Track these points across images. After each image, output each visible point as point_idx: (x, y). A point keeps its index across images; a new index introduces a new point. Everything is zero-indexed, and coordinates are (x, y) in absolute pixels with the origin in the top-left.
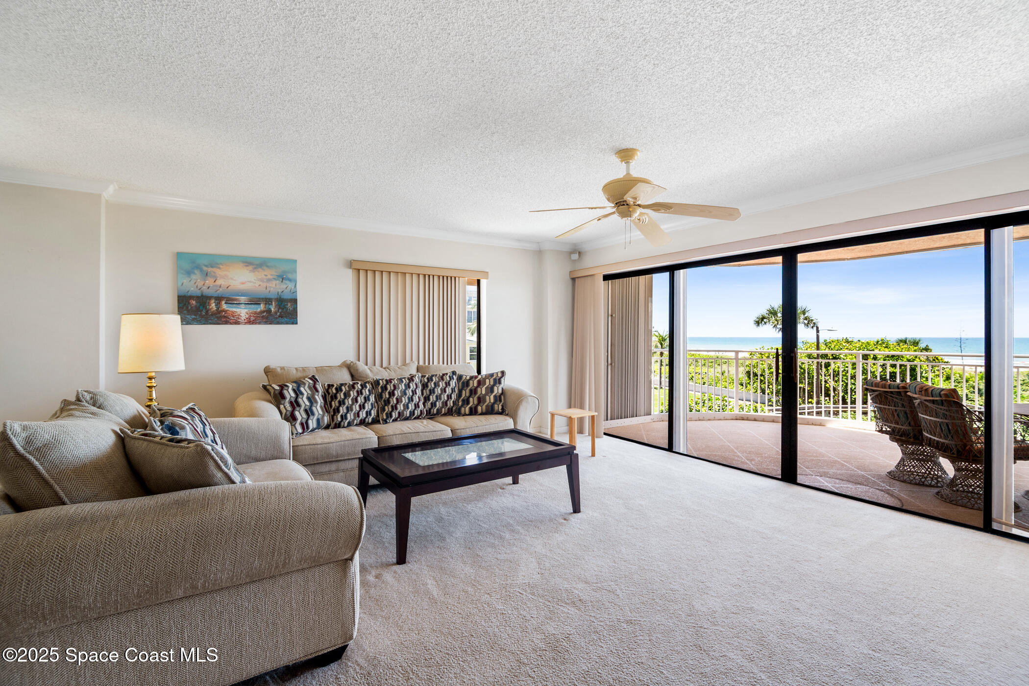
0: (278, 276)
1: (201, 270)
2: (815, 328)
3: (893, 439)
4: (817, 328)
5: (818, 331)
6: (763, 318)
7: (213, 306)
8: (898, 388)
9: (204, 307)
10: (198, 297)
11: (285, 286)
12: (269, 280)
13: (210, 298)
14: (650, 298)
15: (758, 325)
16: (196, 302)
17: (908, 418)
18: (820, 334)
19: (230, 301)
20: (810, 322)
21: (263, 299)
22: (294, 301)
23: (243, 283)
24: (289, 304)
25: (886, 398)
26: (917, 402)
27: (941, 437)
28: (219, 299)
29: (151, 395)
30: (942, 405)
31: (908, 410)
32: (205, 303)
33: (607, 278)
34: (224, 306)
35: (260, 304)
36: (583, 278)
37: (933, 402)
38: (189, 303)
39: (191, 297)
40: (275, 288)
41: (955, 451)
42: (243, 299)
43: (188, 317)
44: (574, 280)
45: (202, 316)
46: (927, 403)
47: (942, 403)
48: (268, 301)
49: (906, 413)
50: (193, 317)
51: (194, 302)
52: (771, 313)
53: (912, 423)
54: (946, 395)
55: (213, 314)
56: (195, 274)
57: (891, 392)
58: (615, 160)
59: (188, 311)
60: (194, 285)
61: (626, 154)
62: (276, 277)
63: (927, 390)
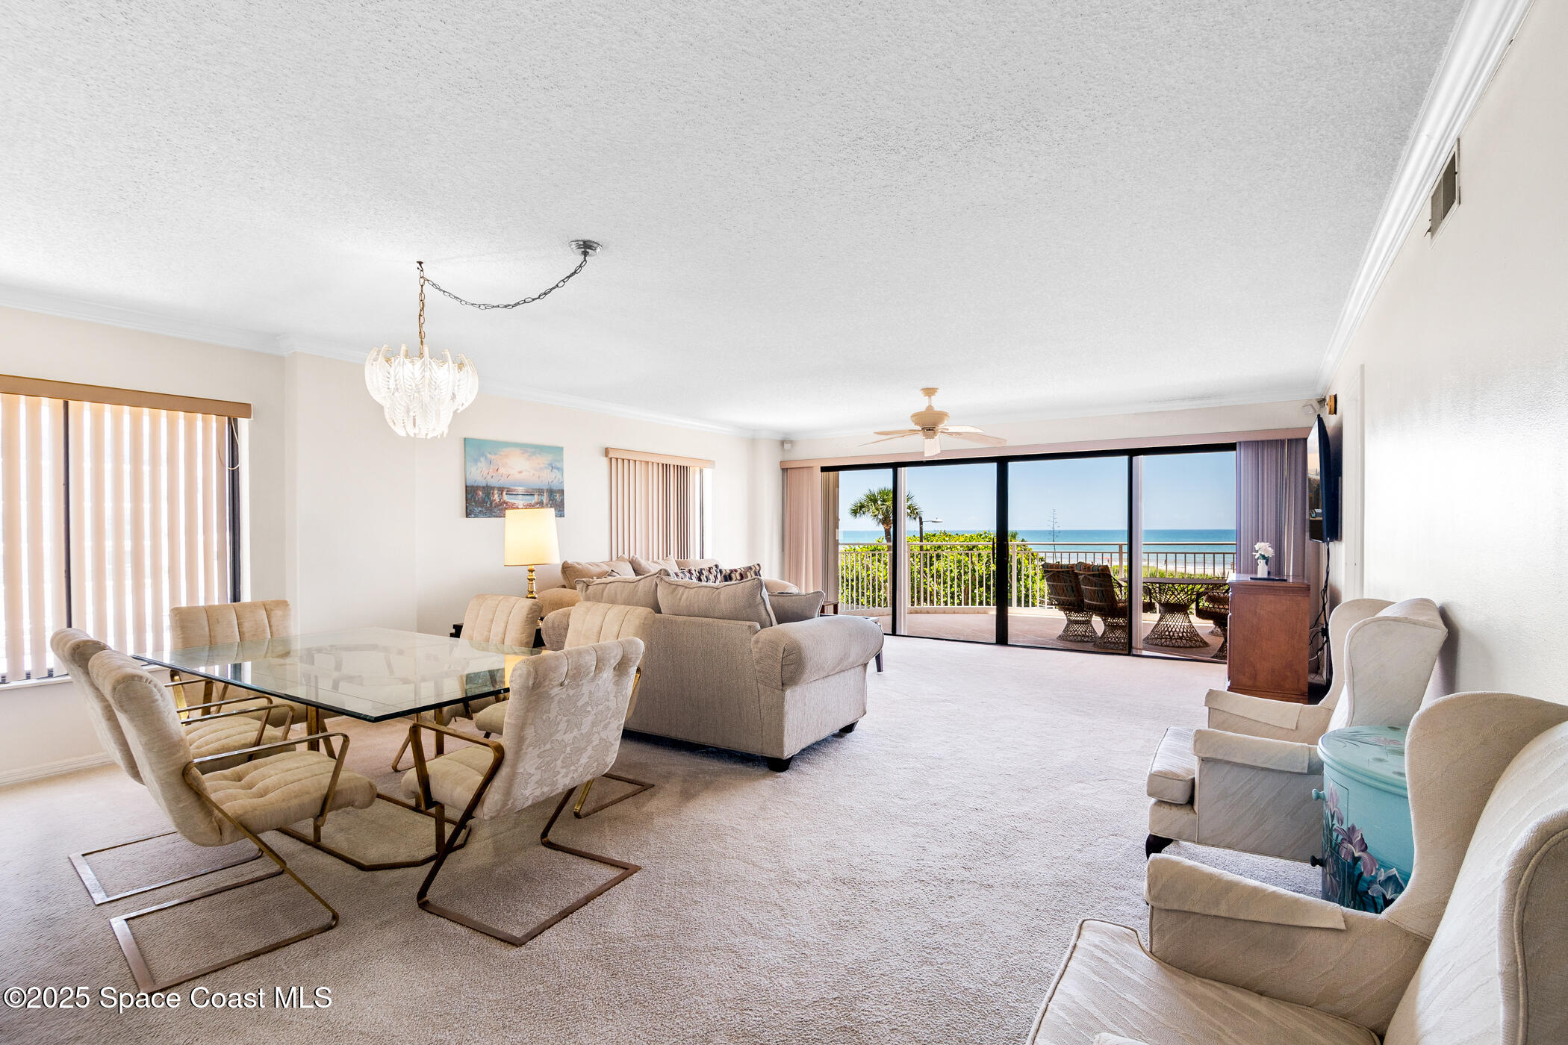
0: (549, 464)
1: (486, 458)
2: (918, 519)
3: (1060, 609)
4: (921, 519)
5: (921, 523)
6: (862, 507)
7: (496, 497)
8: (1068, 568)
9: (489, 498)
10: (484, 487)
11: (554, 476)
12: (541, 469)
13: (493, 488)
14: (837, 489)
15: (856, 515)
16: (483, 493)
17: (1073, 591)
18: (924, 526)
19: (510, 492)
20: (914, 512)
21: (536, 489)
22: (562, 492)
23: (520, 472)
24: (558, 495)
25: (1058, 576)
26: (1081, 577)
27: (1097, 601)
28: (501, 490)
29: (532, 588)
30: (1100, 577)
31: (1074, 585)
32: (490, 493)
33: (824, 469)
34: (506, 498)
35: (533, 495)
36: (798, 470)
37: (1094, 575)
38: (476, 494)
39: (478, 488)
40: (546, 478)
41: (1107, 610)
42: (520, 490)
43: (476, 509)
44: (784, 470)
45: (487, 509)
46: (1090, 577)
47: (1099, 576)
48: (541, 492)
49: (1072, 587)
50: (480, 509)
51: (480, 493)
52: (871, 500)
53: (1077, 595)
54: (1102, 570)
55: (497, 506)
56: (481, 462)
57: (1062, 572)
58: (921, 394)
59: (476, 503)
60: (480, 475)
61: (929, 392)
62: (547, 466)
63: (1089, 568)
